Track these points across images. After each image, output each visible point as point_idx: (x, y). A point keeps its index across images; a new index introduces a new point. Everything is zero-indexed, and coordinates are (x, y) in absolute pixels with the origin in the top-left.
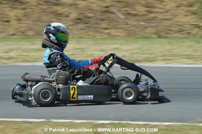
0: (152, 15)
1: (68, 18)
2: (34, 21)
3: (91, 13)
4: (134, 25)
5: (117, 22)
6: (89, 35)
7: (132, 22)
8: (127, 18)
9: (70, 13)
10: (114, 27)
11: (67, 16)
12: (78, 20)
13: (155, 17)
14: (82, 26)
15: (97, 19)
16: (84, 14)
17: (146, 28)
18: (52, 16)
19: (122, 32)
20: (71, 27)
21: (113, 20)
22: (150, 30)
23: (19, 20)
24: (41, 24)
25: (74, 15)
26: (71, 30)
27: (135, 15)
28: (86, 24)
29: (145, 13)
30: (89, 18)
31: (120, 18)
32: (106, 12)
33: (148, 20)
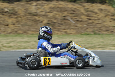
0: (91, 21)
1: (42, 23)
2: (22, 25)
3: (55, 20)
4: (80, 27)
5: (70, 25)
6: (54, 33)
7: (79, 25)
8: (76, 23)
9: (43, 20)
10: (69, 28)
12: (48, 24)
13: (93, 22)
15: (59, 23)
16: (51, 20)
17: (87, 28)
18: (33, 22)
19: (73, 31)
21: (68, 24)
22: (89, 30)
23: (14, 24)
24: (27, 27)
25: (45, 21)
27: (81, 21)
28: (53, 26)
29: (87, 20)
30: (55, 23)
31: (72, 23)
32: (64, 19)
33: (89, 24)
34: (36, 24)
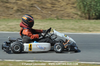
0: (55, 8)
1: (13, 9)
3: (24, 7)
4: (46, 13)
5: (37, 11)
7: (44, 11)
8: (42, 10)
9: (14, 7)
10: (36, 14)
11: (12, 8)
12: (18, 11)
13: (56, 9)
14: (20, 13)
15: (27, 10)
16: (21, 7)
17: (51, 14)
18: (4, 8)
20: (14, 14)
21: (35, 11)
22: (53, 16)
25: (15, 8)
26: (14, 15)
27: (46, 8)
28: (22, 12)
29: (51, 7)
30: (23, 9)
31: (39, 10)
32: (32, 6)
33: (53, 11)
34: (8, 10)
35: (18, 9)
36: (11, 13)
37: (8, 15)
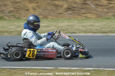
0: (111, 5)
1: (62, 8)
2: (42, 10)
3: (75, 4)
4: (100, 11)
5: (91, 9)
6: (74, 17)
7: (99, 9)
8: (96, 7)
9: (63, 5)
10: (89, 13)
12: (68, 9)
13: (113, 7)
14: (70, 12)
15: (79, 8)
16: (72, 5)
18: (53, 6)
19: (93, 15)
20: (64, 13)
21: (88, 9)
22: (110, 14)
23: (34, 9)
24: (47, 11)
25: (65, 6)
26: (64, 14)
27: (101, 5)
28: (73, 11)
29: (107, 4)
30: (75, 7)
31: (92, 7)
32: (84, 4)
33: (109, 8)
34: (57, 9)
35: (69, 7)
36: (61, 12)
37: (57, 15)
